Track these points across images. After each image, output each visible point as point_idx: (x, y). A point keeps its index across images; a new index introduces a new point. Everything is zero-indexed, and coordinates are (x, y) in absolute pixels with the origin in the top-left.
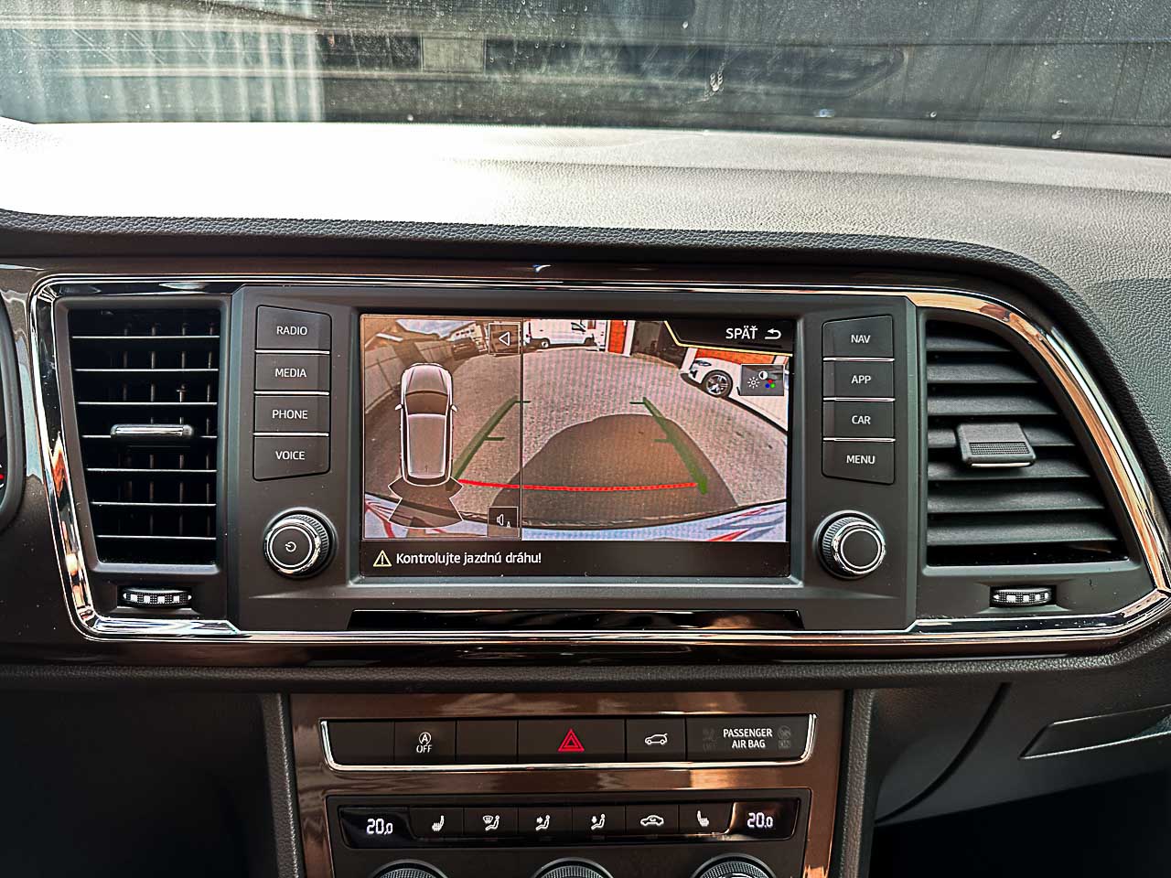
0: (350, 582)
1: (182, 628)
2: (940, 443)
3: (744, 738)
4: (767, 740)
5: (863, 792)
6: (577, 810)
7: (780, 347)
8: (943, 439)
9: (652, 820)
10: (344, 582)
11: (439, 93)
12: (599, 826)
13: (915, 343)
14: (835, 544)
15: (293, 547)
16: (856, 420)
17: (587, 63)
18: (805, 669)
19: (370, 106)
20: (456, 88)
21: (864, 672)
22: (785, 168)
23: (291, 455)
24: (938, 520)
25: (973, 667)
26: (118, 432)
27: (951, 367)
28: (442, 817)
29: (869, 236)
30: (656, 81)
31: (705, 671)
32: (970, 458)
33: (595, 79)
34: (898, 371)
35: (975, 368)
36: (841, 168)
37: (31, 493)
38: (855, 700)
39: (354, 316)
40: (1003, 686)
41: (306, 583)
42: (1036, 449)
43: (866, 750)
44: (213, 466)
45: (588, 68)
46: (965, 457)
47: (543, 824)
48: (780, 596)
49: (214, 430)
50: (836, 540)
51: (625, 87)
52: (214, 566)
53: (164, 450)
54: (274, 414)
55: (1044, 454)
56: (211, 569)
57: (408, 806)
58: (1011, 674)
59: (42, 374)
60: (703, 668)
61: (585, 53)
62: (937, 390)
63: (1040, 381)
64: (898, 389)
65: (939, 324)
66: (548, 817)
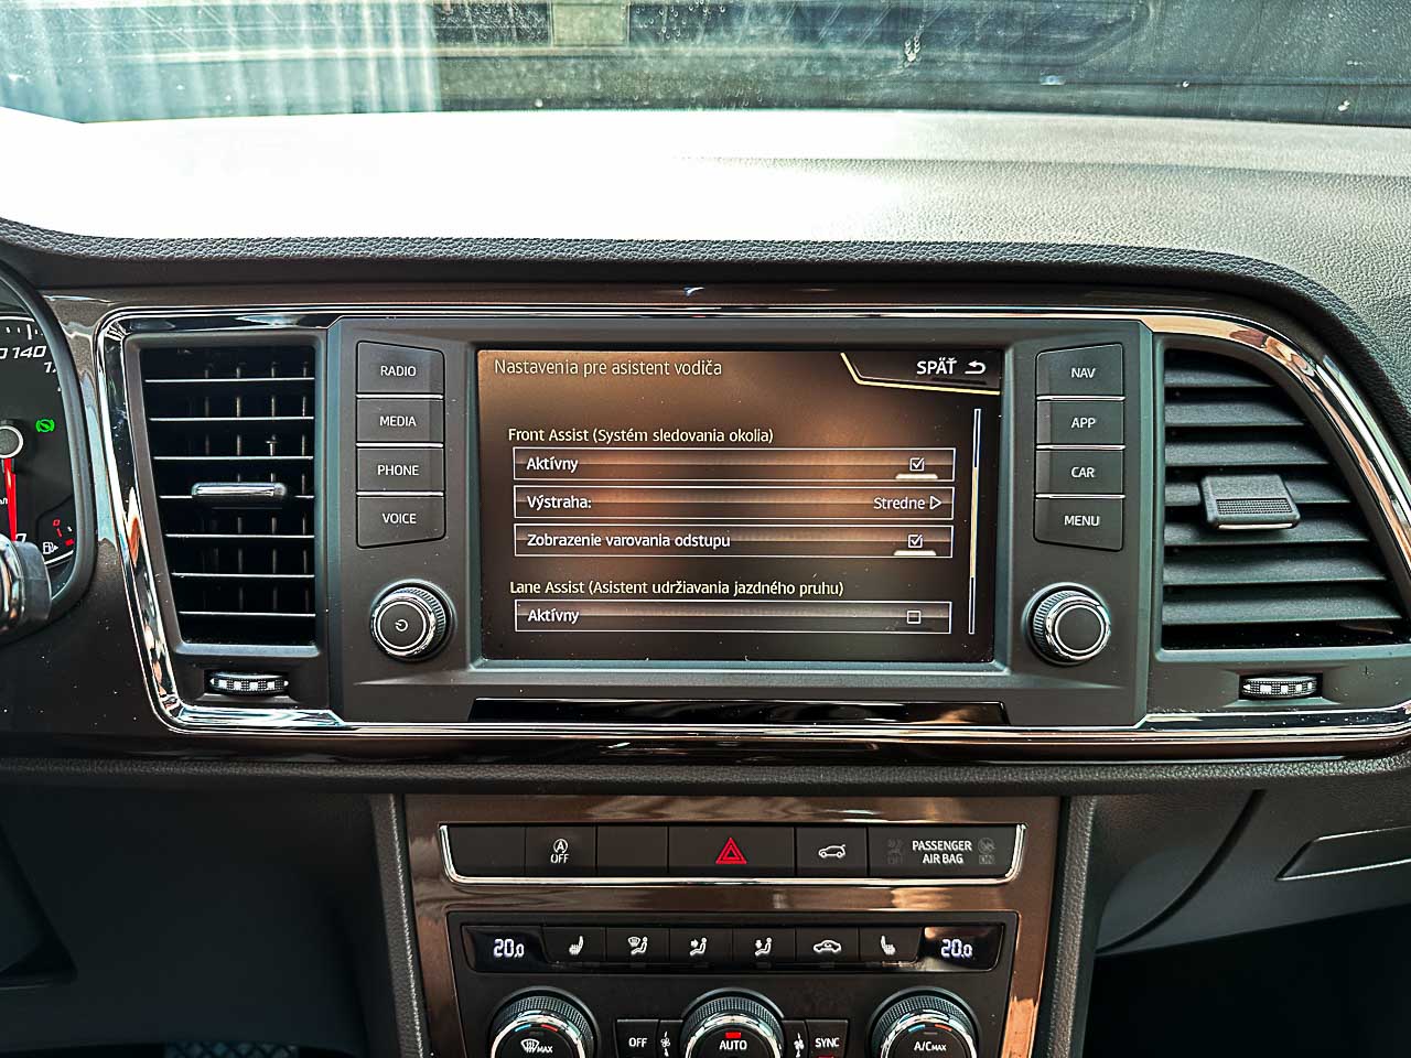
0: (471, 666)
1: (282, 719)
2: (1179, 500)
3: (938, 852)
4: (965, 854)
5: (1081, 917)
6: (738, 932)
7: (984, 383)
8: (1184, 494)
9: (827, 946)
10: (464, 666)
11: (573, 72)
12: (766, 952)
13: (1151, 376)
14: (1049, 623)
15: (404, 625)
16: (1077, 472)
17: (752, 32)
18: (1011, 772)
19: (490, 90)
20: (593, 65)
21: (1082, 776)
22: (995, 158)
23: (401, 518)
24: (1175, 594)
25: (1218, 772)
26: (200, 492)
27: (1194, 406)
28: (581, 938)
29: (1094, 246)
30: (836, 49)
31: (890, 772)
32: (1216, 519)
33: (763, 50)
34: (1129, 413)
35: (1224, 407)
36: (1064, 157)
37: (105, 563)
38: (1072, 808)
39: (471, 352)
40: (1256, 794)
41: (422, 666)
42: (1301, 507)
43: (1085, 868)
44: (311, 530)
45: (753, 37)
46: (1211, 516)
47: (698, 948)
48: (981, 686)
49: (311, 489)
50: (1050, 617)
51: (799, 58)
52: (313, 647)
53: (254, 512)
54: (379, 470)
55: (1309, 512)
56: (309, 651)
57: (542, 925)
58: (1264, 780)
59: (112, 425)
60: (887, 770)
61: (750, 18)
62: (1177, 435)
63: (1308, 423)
64: (1130, 435)
65: (1180, 354)
66: (704, 940)
